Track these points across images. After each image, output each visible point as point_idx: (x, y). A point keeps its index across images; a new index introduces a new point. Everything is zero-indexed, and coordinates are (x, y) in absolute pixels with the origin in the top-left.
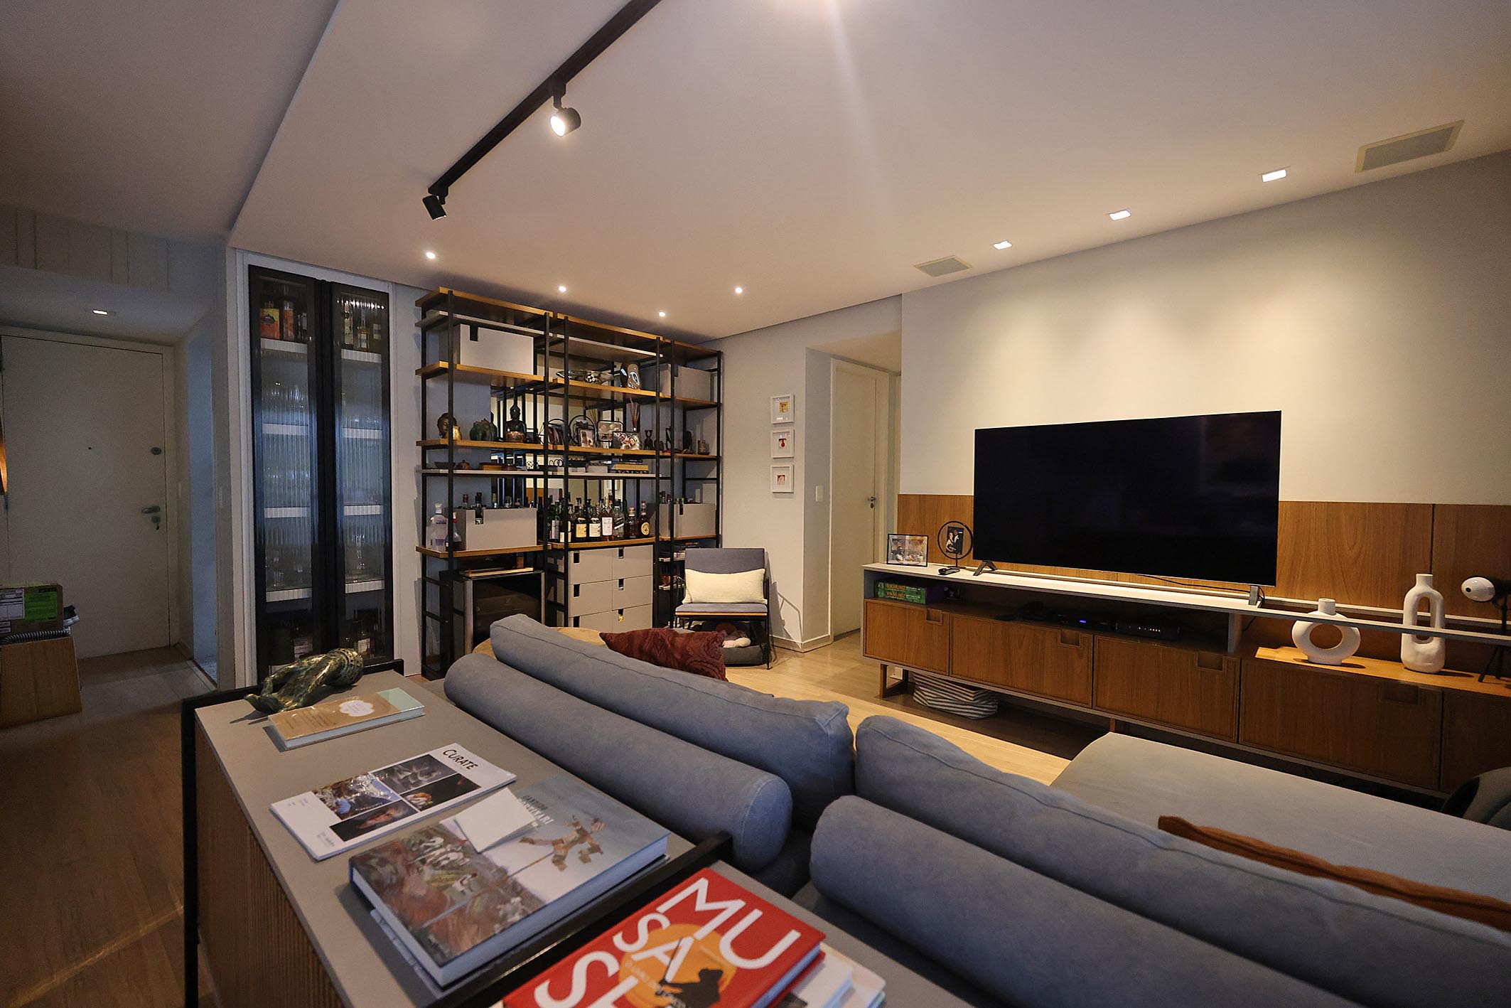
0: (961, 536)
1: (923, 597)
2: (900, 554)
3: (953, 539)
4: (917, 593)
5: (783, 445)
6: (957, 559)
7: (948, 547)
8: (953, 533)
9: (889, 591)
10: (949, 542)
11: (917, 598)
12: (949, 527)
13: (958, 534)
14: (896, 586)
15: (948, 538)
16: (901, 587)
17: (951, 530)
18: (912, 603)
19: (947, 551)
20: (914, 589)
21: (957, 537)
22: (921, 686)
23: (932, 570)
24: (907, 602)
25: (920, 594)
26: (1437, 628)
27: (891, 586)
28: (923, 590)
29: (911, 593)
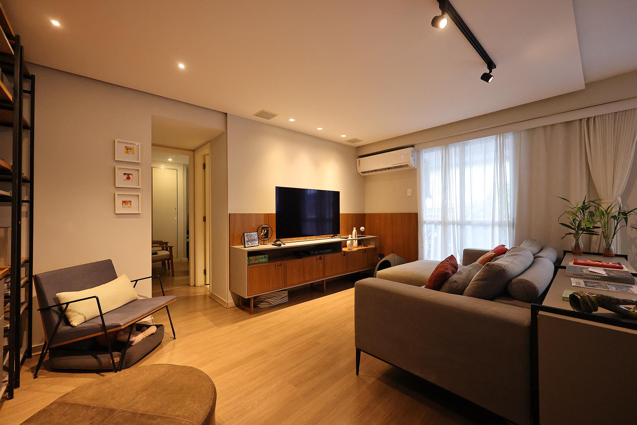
0: (268, 231)
1: (267, 258)
2: (249, 242)
3: (264, 232)
4: (264, 258)
5: (128, 178)
6: (264, 241)
7: (262, 236)
8: (264, 229)
9: (251, 260)
10: (262, 234)
11: (264, 260)
12: (262, 227)
13: (266, 230)
14: (255, 257)
15: (262, 232)
16: (257, 257)
17: (263, 228)
18: (262, 263)
19: (261, 238)
20: (263, 256)
21: (266, 231)
22: (266, 299)
23: (269, 246)
24: (260, 263)
25: (266, 258)
26: (357, 238)
27: (252, 257)
28: (266, 256)
29: (262, 258)
